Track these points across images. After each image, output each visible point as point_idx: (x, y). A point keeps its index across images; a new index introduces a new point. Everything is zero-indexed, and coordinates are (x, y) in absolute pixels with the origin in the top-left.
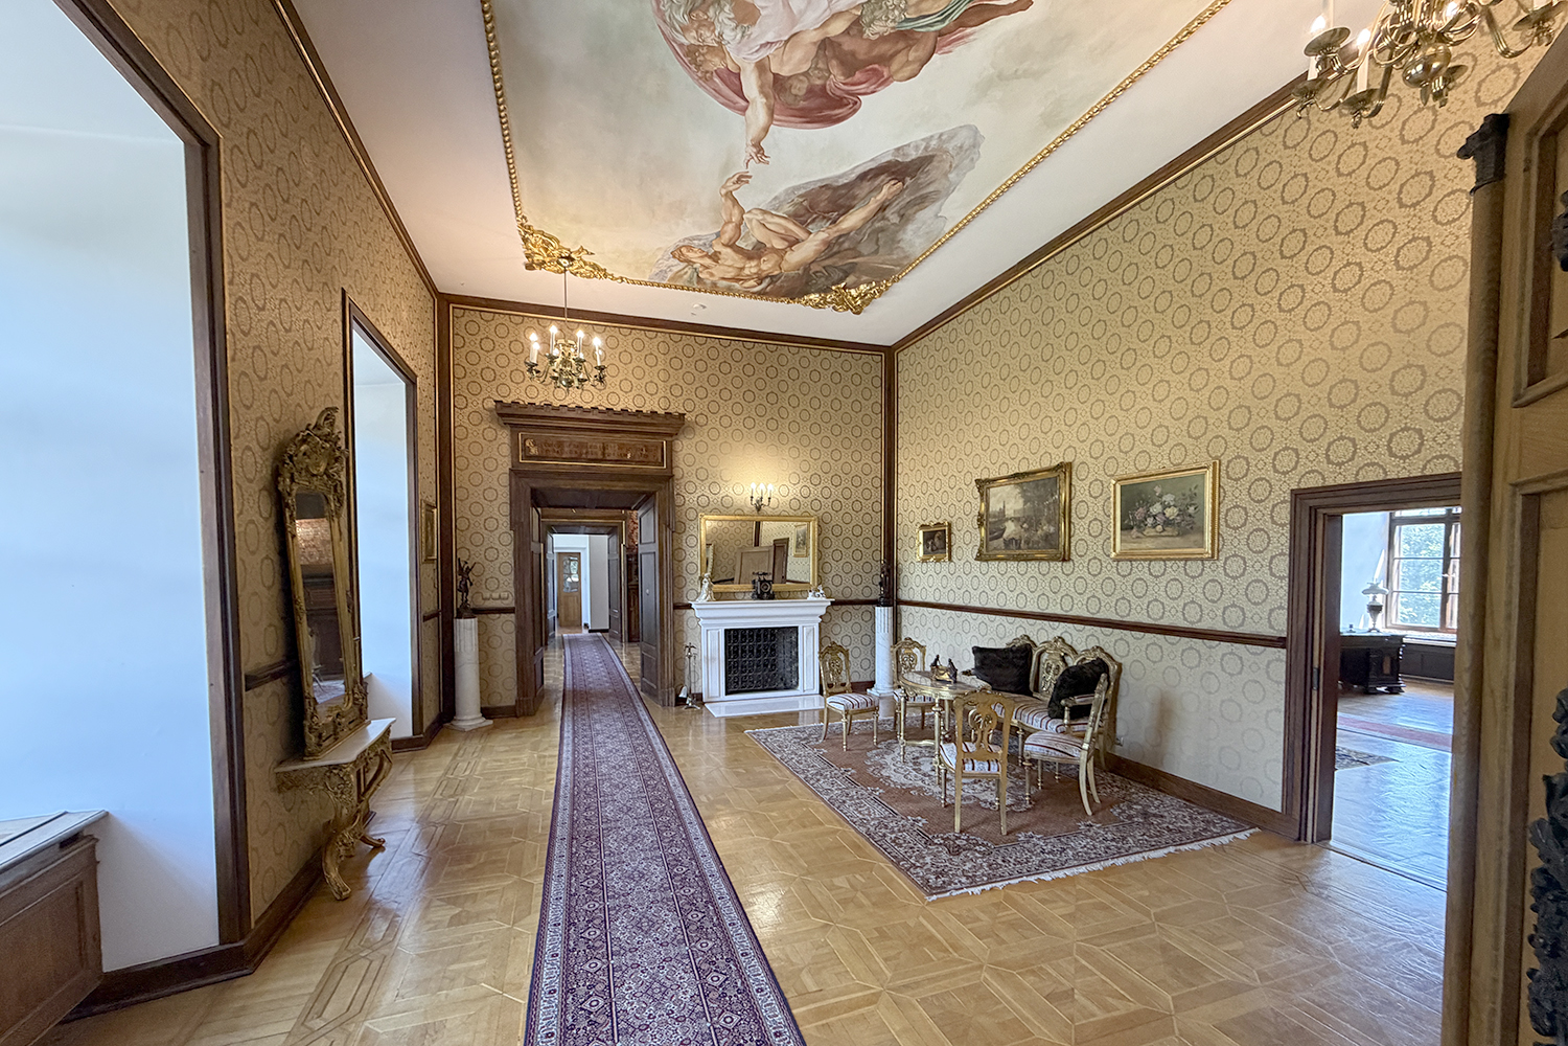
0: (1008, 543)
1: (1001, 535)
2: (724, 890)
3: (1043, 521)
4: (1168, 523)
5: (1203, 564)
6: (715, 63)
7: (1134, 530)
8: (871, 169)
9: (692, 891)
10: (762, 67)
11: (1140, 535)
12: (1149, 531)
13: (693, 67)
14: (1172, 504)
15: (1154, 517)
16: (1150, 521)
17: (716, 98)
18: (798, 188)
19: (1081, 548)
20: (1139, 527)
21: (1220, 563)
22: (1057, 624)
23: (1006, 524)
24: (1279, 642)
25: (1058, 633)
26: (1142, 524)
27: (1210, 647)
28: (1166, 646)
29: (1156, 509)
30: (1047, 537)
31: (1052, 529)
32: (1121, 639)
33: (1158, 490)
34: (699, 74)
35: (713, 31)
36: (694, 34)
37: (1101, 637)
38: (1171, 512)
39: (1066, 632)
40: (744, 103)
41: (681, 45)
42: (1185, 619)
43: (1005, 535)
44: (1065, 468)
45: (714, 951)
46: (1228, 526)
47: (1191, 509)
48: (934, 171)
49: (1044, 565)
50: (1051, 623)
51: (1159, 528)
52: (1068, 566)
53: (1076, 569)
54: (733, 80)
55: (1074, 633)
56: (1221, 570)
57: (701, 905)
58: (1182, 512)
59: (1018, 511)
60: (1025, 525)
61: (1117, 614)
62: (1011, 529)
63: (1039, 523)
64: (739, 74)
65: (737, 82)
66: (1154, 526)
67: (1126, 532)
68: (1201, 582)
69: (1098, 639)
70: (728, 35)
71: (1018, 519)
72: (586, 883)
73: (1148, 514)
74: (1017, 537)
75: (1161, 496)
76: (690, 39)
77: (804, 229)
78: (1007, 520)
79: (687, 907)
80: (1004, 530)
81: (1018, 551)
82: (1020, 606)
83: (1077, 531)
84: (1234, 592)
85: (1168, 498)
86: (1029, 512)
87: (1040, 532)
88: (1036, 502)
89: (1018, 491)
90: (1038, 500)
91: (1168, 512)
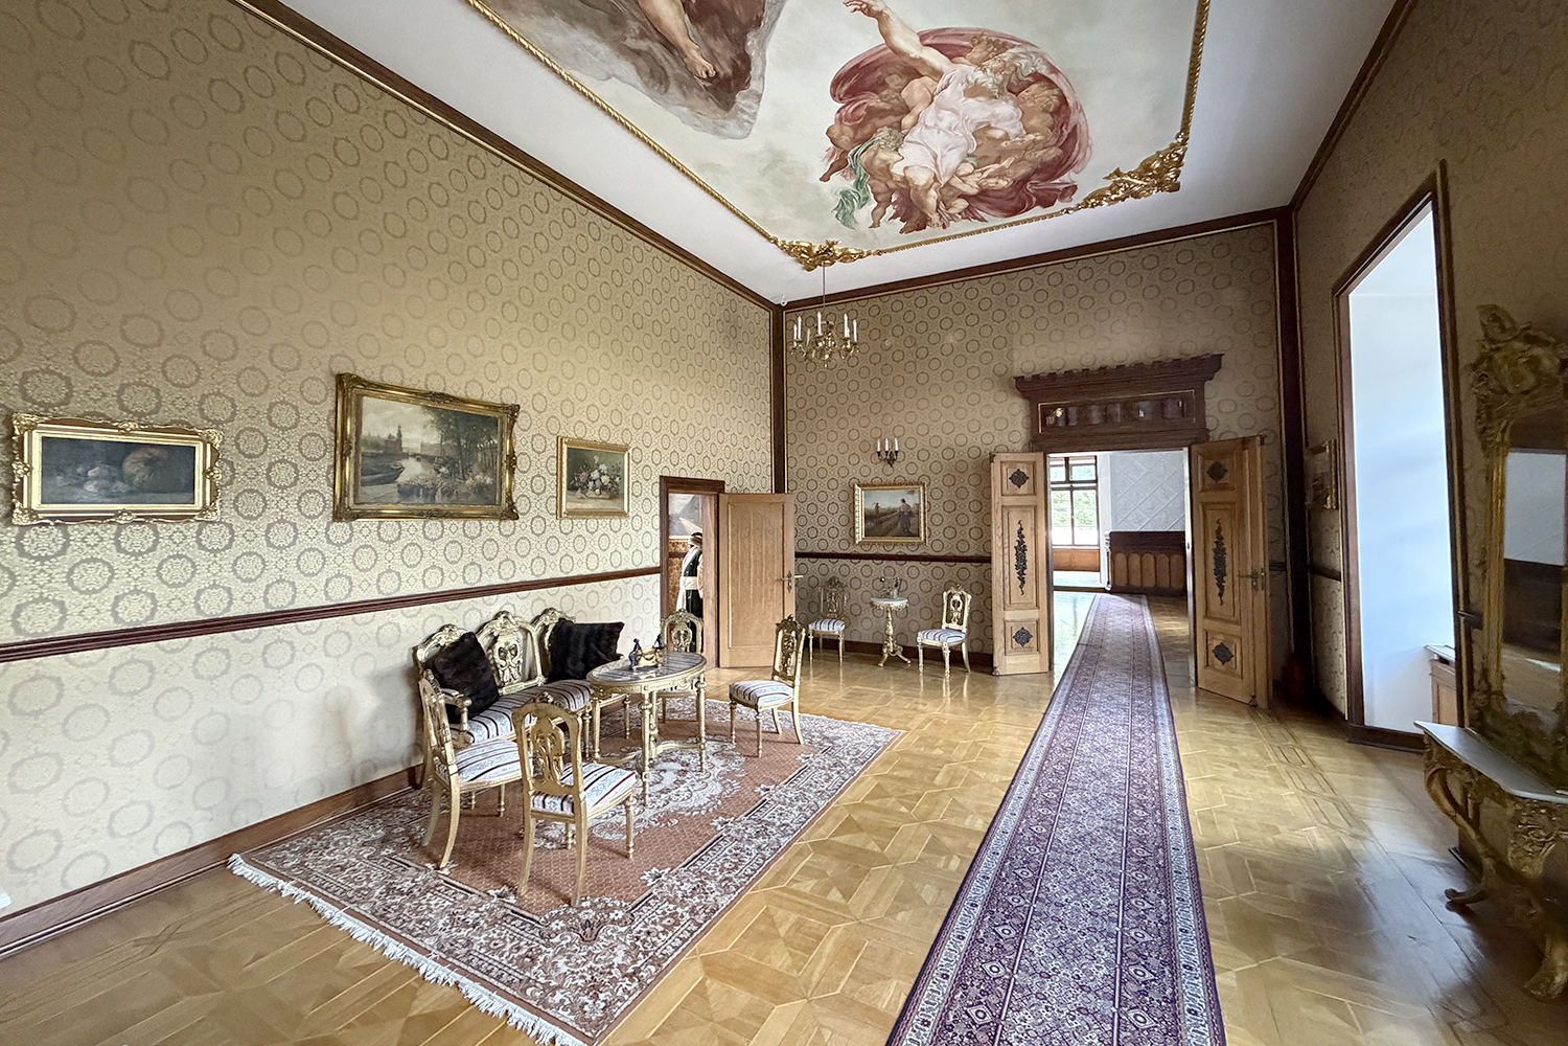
0: (407, 492)
1: (391, 479)
3: (475, 468)
4: (603, 487)
6: (977, 53)
7: (579, 491)
10: (937, 74)
11: (583, 496)
12: (590, 493)
13: (994, 39)
14: (605, 472)
15: (592, 482)
16: (591, 484)
17: (956, 29)
19: (525, 505)
20: (582, 489)
23: (404, 463)
26: (584, 487)
29: (595, 475)
30: (481, 489)
31: (489, 480)
33: (596, 458)
34: (984, 38)
35: (991, 70)
36: (1006, 59)
38: (605, 479)
39: (507, 603)
40: (928, 41)
41: (1013, 46)
43: (400, 480)
44: (513, 411)
46: (633, 494)
47: (618, 479)
49: (473, 525)
50: (486, 598)
51: (597, 491)
52: (508, 525)
54: (952, 52)
58: (612, 481)
59: (431, 447)
60: (443, 469)
61: (562, 571)
62: (412, 470)
63: (467, 470)
64: (950, 59)
65: (948, 53)
66: (594, 489)
67: (572, 493)
68: (620, 535)
70: (980, 74)
71: (430, 459)
73: (589, 479)
74: (429, 484)
75: (598, 465)
76: (1007, 56)
78: (406, 456)
80: (400, 470)
81: (427, 505)
82: (434, 585)
85: (603, 467)
86: (450, 453)
87: (469, 482)
88: (463, 441)
89: (430, 417)
90: (467, 439)
91: (604, 478)
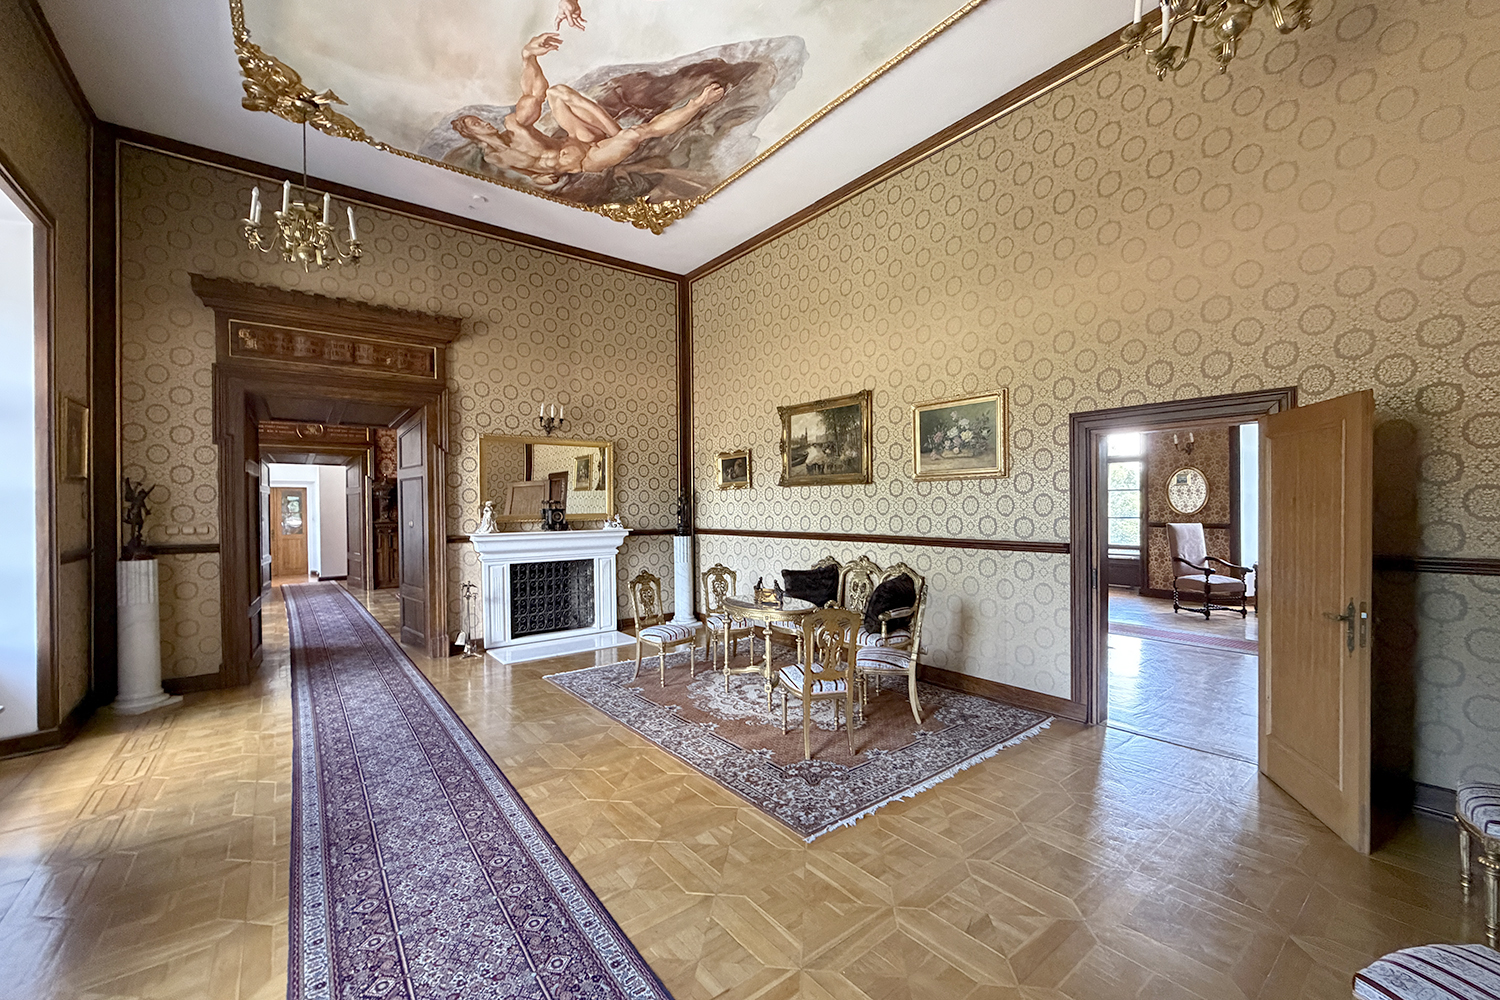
0: (811, 468)
1: (803, 462)
2: (566, 878)
3: (846, 446)
4: (964, 445)
5: (996, 482)
7: (933, 453)
8: (695, 65)
9: (522, 887)
11: (938, 457)
12: (946, 453)
14: (967, 428)
15: (951, 440)
16: (947, 444)
18: (611, 69)
19: (883, 471)
20: (937, 450)
21: (1011, 480)
22: (861, 543)
23: (809, 450)
24: (1064, 548)
25: (862, 553)
26: (939, 448)
27: (1005, 557)
28: (964, 558)
29: (953, 432)
30: (850, 461)
31: (854, 454)
32: (924, 554)
33: (954, 415)
37: (904, 553)
38: (967, 436)
39: (871, 551)
42: (981, 532)
43: (807, 461)
44: (868, 395)
45: (574, 970)
46: (1016, 447)
47: (985, 432)
48: (757, 82)
49: (847, 488)
50: (855, 543)
51: (956, 450)
52: (870, 488)
53: (879, 491)
55: (878, 551)
56: (1012, 486)
57: (539, 905)
58: (977, 435)
60: (827, 451)
61: (919, 531)
62: (813, 455)
63: (841, 448)
66: (951, 448)
67: (925, 455)
68: (994, 498)
69: (901, 555)
71: (821, 445)
72: (360, 909)
73: (945, 438)
74: (820, 463)
75: (957, 421)
77: (612, 122)
78: (809, 446)
79: (520, 913)
80: (806, 457)
81: (819, 475)
82: (826, 528)
83: (879, 455)
84: (1024, 505)
85: (964, 423)
86: (831, 438)
87: (842, 457)
88: (838, 428)
89: (820, 418)
90: (840, 426)
91: (964, 435)
